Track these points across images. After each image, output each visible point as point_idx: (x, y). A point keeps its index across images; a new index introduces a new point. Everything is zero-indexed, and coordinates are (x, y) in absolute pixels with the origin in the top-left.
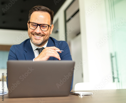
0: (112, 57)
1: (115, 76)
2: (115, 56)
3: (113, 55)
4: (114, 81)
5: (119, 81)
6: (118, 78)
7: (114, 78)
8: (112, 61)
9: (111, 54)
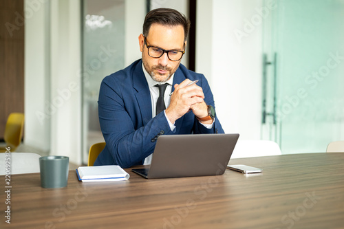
0: (266, 63)
1: (269, 109)
2: (275, 63)
3: (270, 59)
4: (264, 121)
5: (275, 122)
6: (274, 115)
7: (264, 115)
8: (265, 74)
9: (265, 57)
